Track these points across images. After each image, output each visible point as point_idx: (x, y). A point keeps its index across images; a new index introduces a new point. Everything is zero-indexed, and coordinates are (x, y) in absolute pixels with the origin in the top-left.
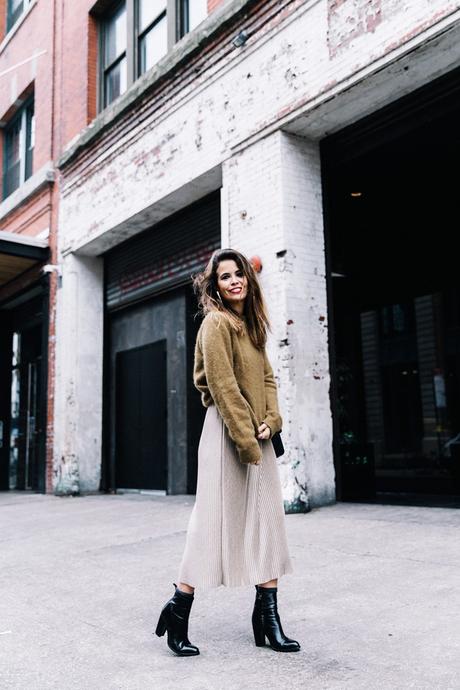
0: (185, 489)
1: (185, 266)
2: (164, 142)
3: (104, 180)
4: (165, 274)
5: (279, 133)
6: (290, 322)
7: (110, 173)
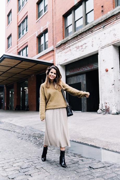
0: (86, 111)
1: (86, 68)
2: (83, 45)
3: (68, 51)
4: (81, 70)
5: (112, 45)
6: (114, 81)
7: (70, 49)
